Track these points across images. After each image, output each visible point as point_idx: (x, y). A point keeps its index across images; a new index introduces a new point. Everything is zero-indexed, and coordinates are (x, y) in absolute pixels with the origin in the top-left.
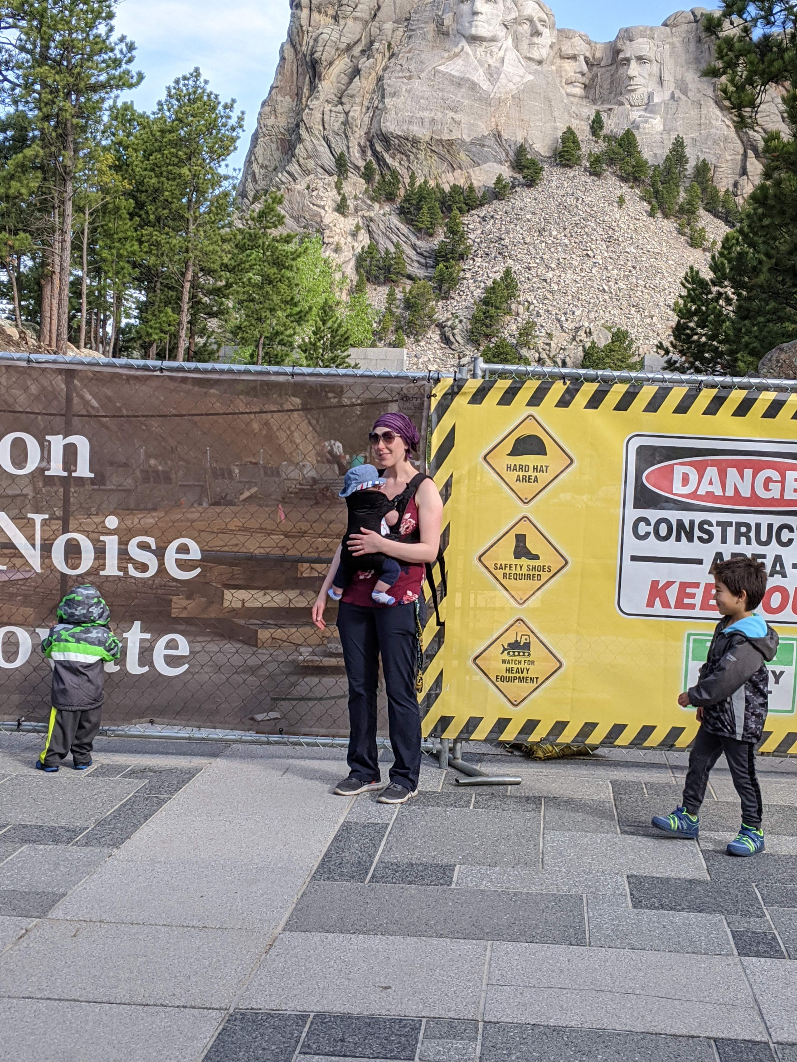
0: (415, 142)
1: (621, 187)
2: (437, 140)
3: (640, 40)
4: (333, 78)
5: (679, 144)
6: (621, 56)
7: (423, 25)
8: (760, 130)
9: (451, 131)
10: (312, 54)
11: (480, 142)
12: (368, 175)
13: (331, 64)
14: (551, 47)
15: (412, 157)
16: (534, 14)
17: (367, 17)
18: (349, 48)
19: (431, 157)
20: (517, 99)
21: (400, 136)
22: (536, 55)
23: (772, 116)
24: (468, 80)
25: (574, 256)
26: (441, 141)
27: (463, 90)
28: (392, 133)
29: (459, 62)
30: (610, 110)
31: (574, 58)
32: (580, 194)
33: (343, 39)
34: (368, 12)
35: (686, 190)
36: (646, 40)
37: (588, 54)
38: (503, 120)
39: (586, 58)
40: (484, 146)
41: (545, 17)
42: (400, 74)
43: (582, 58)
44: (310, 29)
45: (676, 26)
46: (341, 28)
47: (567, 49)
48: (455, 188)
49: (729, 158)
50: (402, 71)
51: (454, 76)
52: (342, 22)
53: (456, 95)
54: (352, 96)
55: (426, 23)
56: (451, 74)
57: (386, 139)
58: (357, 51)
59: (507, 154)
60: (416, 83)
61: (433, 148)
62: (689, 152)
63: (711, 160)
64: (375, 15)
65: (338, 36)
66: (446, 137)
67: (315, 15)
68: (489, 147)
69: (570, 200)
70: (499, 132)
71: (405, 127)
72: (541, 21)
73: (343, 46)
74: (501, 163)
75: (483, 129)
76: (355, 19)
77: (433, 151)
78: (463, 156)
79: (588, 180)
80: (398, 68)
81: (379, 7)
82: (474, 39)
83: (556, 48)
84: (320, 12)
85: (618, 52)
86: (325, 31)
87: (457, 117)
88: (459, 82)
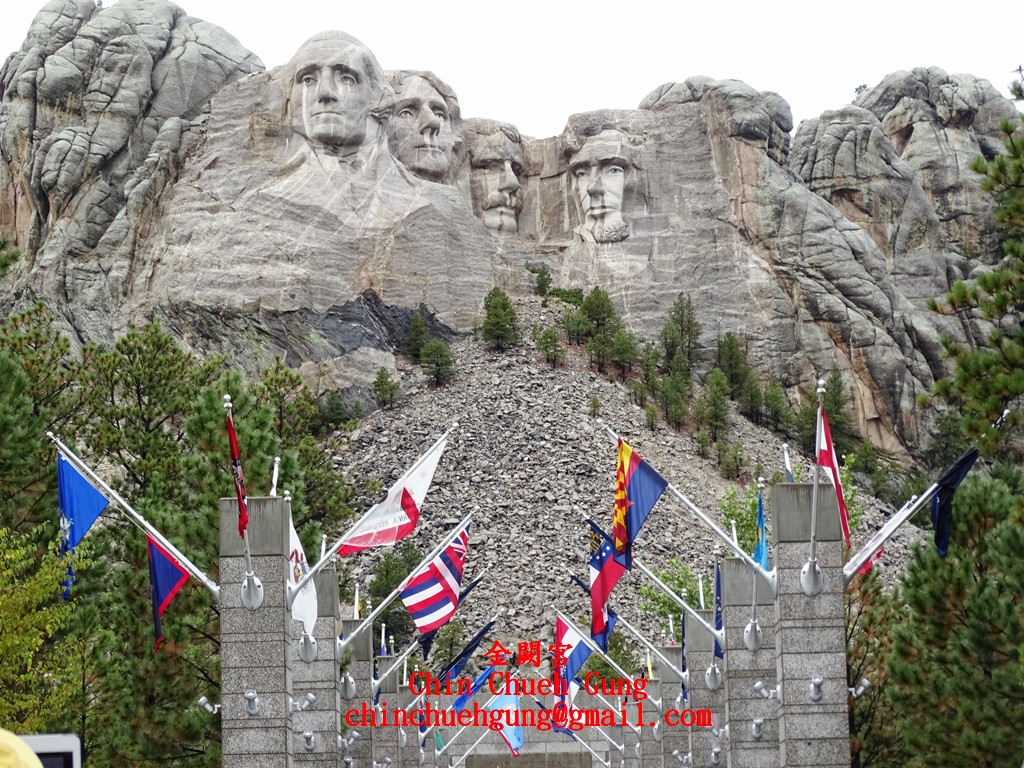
0: (230, 315)
1: (593, 379)
2: (269, 312)
3: (606, 133)
4: (81, 215)
6: (574, 160)
7: (234, 122)
8: (819, 275)
9: (293, 296)
10: (40, 176)
11: (343, 314)
13: (74, 190)
14: (455, 150)
15: (226, 342)
16: (422, 96)
17: (136, 110)
18: (106, 163)
19: (258, 341)
20: (403, 238)
21: (202, 309)
22: (427, 161)
23: (837, 251)
24: (317, 210)
25: (520, 501)
26: (275, 314)
27: (309, 227)
28: (188, 304)
29: (299, 179)
30: (562, 249)
31: (495, 165)
32: (521, 394)
33: (95, 148)
34: (137, 101)
35: (703, 381)
36: (614, 133)
37: (517, 158)
38: (380, 274)
39: (514, 165)
40: (350, 320)
41: (441, 100)
42: (198, 204)
43: (508, 165)
44: (35, 132)
45: (662, 107)
46: (90, 129)
47: (482, 152)
49: (771, 323)
50: (202, 198)
51: (293, 205)
52: (91, 120)
53: (297, 235)
54: (116, 244)
55: (240, 117)
56: (286, 202)
57: (178, 313)
58: (119, 169)
59: (391, 331)
60: (226, 219)
61: (263, 326)
62: (699, 317)
63: (741, 327)
64: (149, 106)
65: (86, 144)
66: (283, 306)
67: (44, 111)
68: (360, 320)
69: (506, 406)
70: (375, 296)
71: (211, 292)
72: (435, 107)
73: (95, 160)
74: (379, 346)
75: (347, 291)
76: (114, 114)
77: (261, 331)
78: (315, 337)
79: (534, 371)
80: (195, 193)
81: (155, 93)
82: (325, 142)
83: (463, 152)
84: (52, 105)
85: (568, 153)
86: (62, 135)
87: (301, 272)
88: (299, 213)
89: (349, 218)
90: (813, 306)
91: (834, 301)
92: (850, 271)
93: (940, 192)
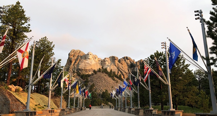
0: (83, 69)
1: (105, 74)
3: (107, 59)
4: (73, 63)
5: (111, 70)
6: (105, 61)
7: (83, 57)
10: (71, 60)
11: (90, 69)
12: (77, 73)
13: (73, 61)
15: (82, 71)
17: (77, 56)
18: (75, 60)
19: (84, 71)
20: (94, 65)
22: (96, 60)
25: (101, 82)
29: (87, 61)
31: (100, 61)
32: (101, 75)
35: (112, 74)
42: (81, 62)
44: (71, 57)
48: (87, 74)
49: (117, 71)
53: (87, 64)
54: (75, 65)
57: (79, 69)
59: (93, 71)
60: (83, 63)
62: (112, 70)
63: (115, 71)
65: (74, 58)
66: (86, 69)
70: (92, 68)
71: (81, 68)
72: (96, 57)
75: (90, 68)
78: (88, 71)
79: (102, 73)
81: (79, 55)
82: (89, 59)
83: (98, 60)
87: (87, 67)
88: (87, 63)
89: (90, 63)
90: (119, 70)
91: (121, 70)
92: (122, 68)
93: (127, 64)
